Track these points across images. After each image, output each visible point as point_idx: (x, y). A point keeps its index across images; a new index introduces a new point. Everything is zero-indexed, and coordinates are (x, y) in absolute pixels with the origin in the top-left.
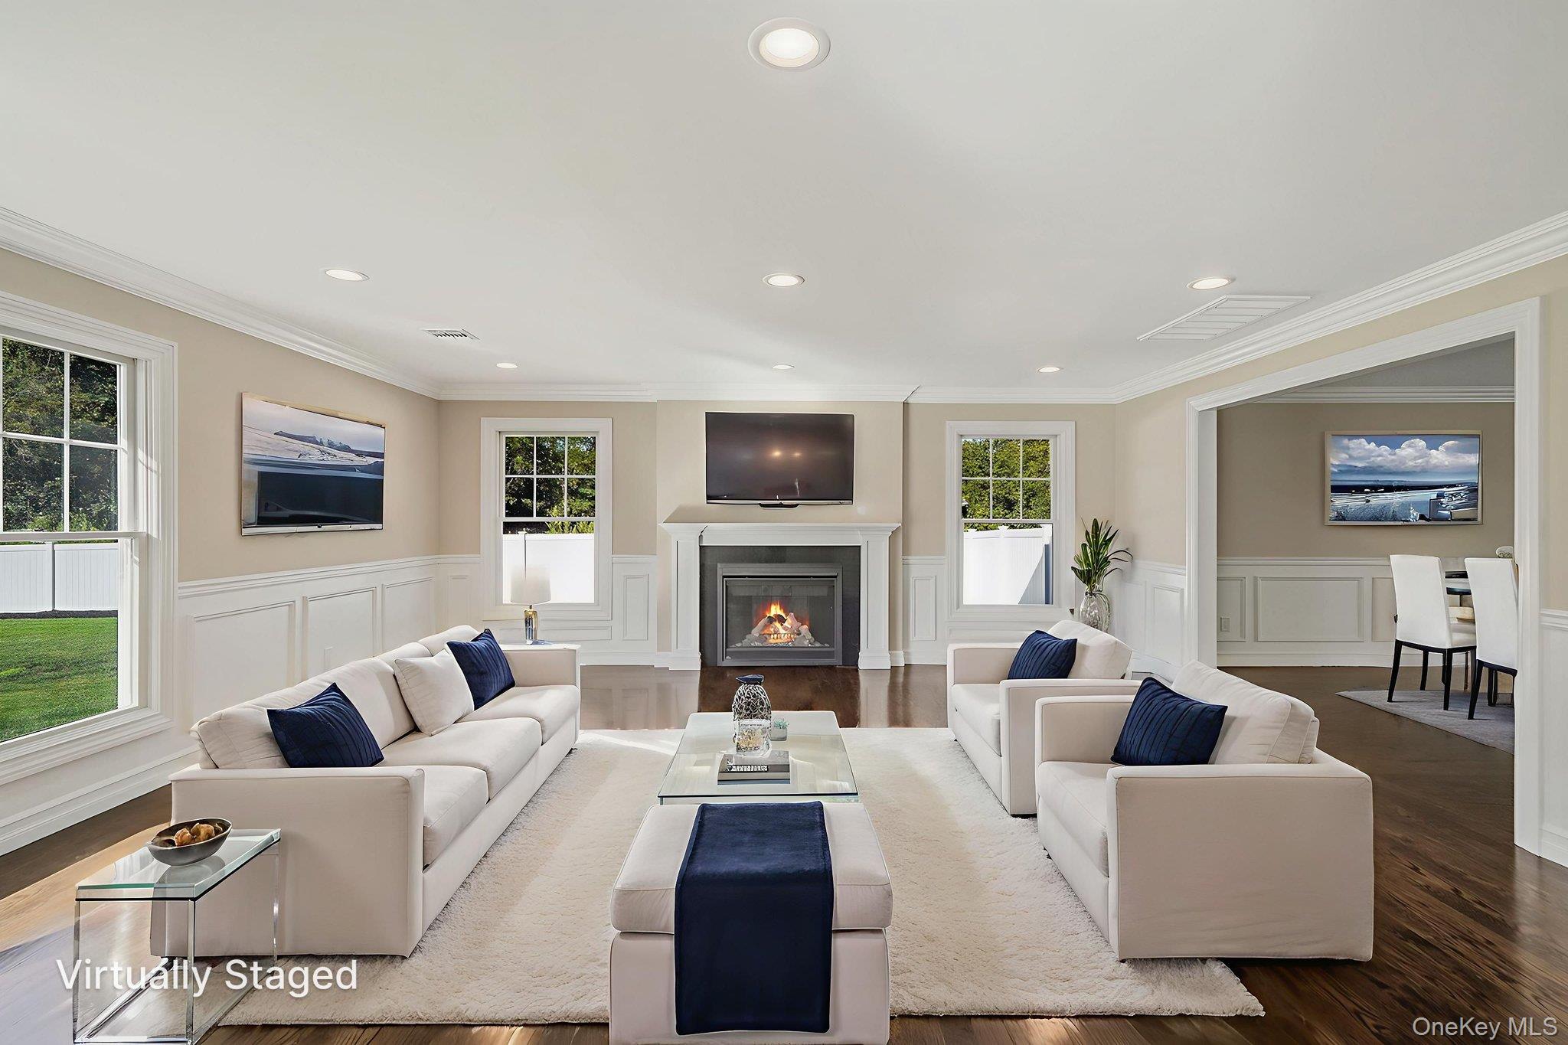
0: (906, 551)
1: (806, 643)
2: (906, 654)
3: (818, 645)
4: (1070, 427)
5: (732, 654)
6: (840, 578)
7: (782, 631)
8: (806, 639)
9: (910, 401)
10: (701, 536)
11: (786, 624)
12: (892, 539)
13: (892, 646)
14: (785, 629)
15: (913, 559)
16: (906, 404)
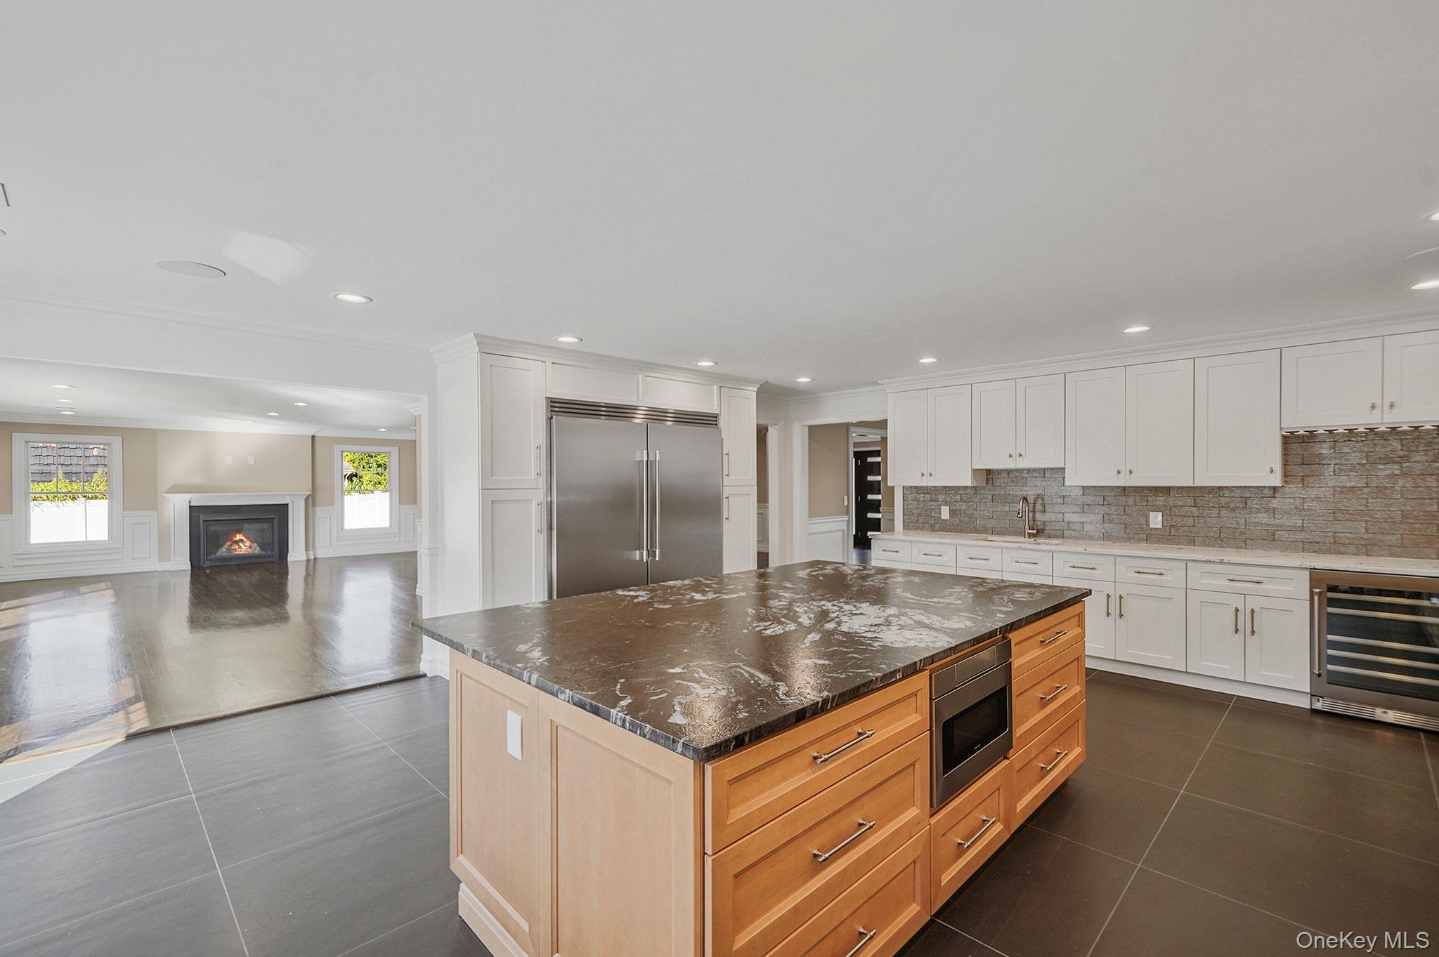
0: (314, 505)
1: (256, 552)
2: (314, 554)
3: (263, 552)
4: (396, 449)
5: (210, 560)
6: (277, 519)
7: (244, 547)
8: (256, 550)
9: (316, 435)
10: (190, 501)
11: (246, 544)
12: (306, 500)
13: (307, 549)
14: (245, 546)
15: (318, 509)
16: (313, 437)
